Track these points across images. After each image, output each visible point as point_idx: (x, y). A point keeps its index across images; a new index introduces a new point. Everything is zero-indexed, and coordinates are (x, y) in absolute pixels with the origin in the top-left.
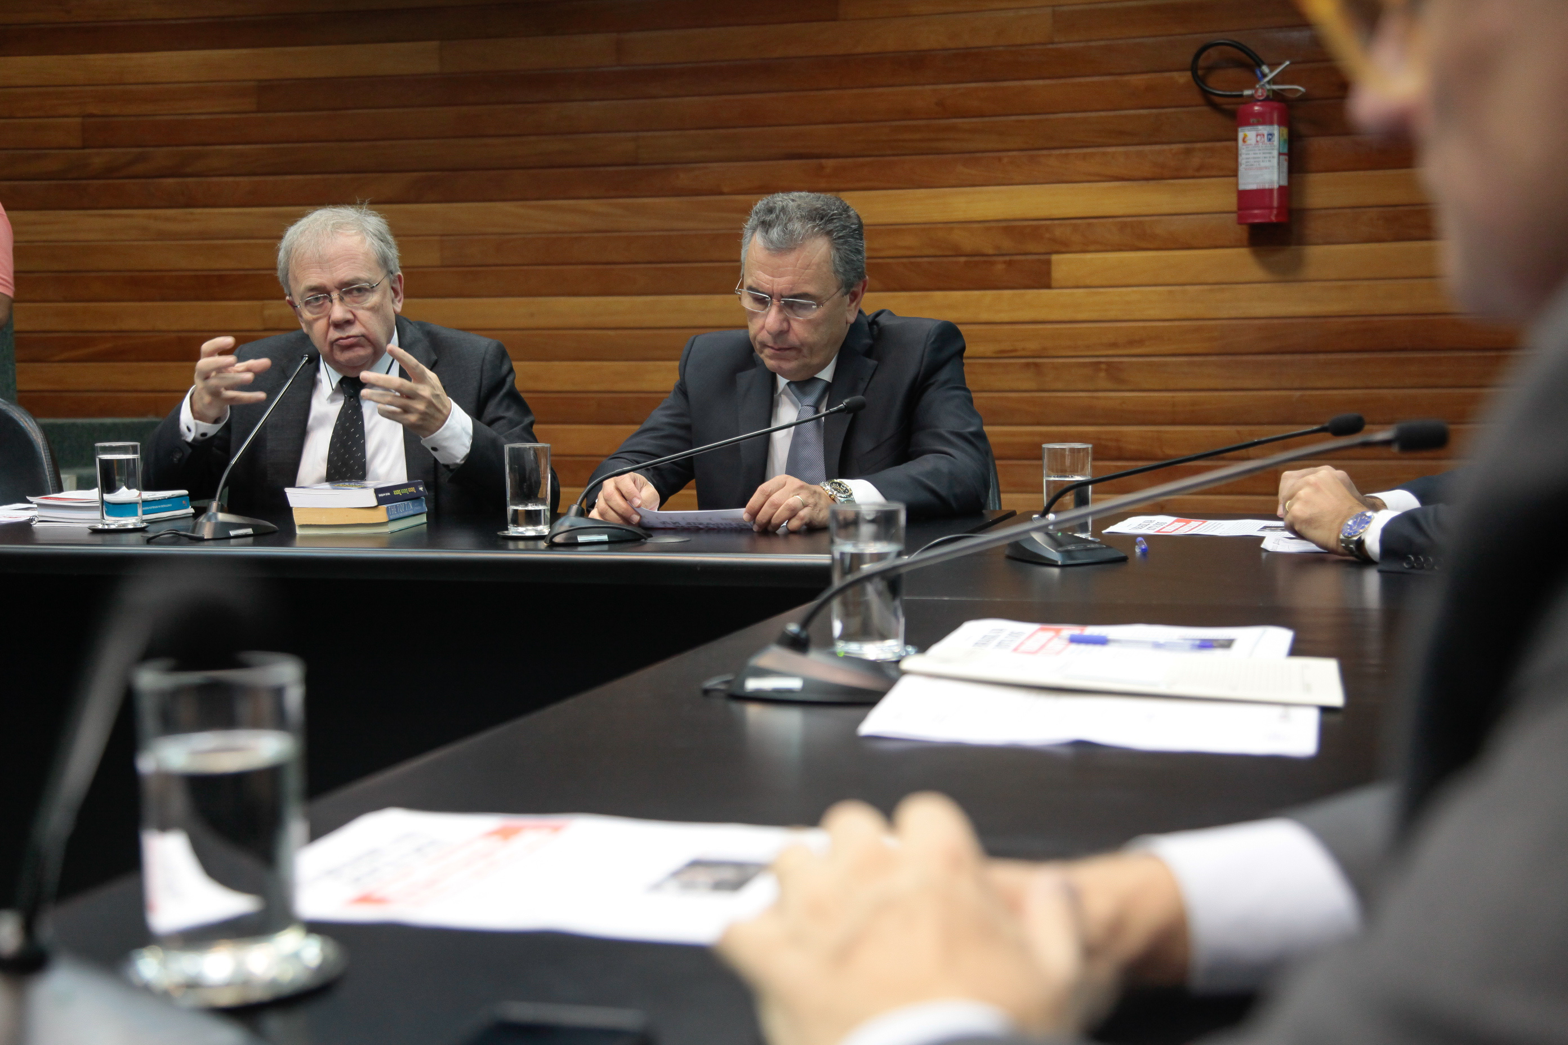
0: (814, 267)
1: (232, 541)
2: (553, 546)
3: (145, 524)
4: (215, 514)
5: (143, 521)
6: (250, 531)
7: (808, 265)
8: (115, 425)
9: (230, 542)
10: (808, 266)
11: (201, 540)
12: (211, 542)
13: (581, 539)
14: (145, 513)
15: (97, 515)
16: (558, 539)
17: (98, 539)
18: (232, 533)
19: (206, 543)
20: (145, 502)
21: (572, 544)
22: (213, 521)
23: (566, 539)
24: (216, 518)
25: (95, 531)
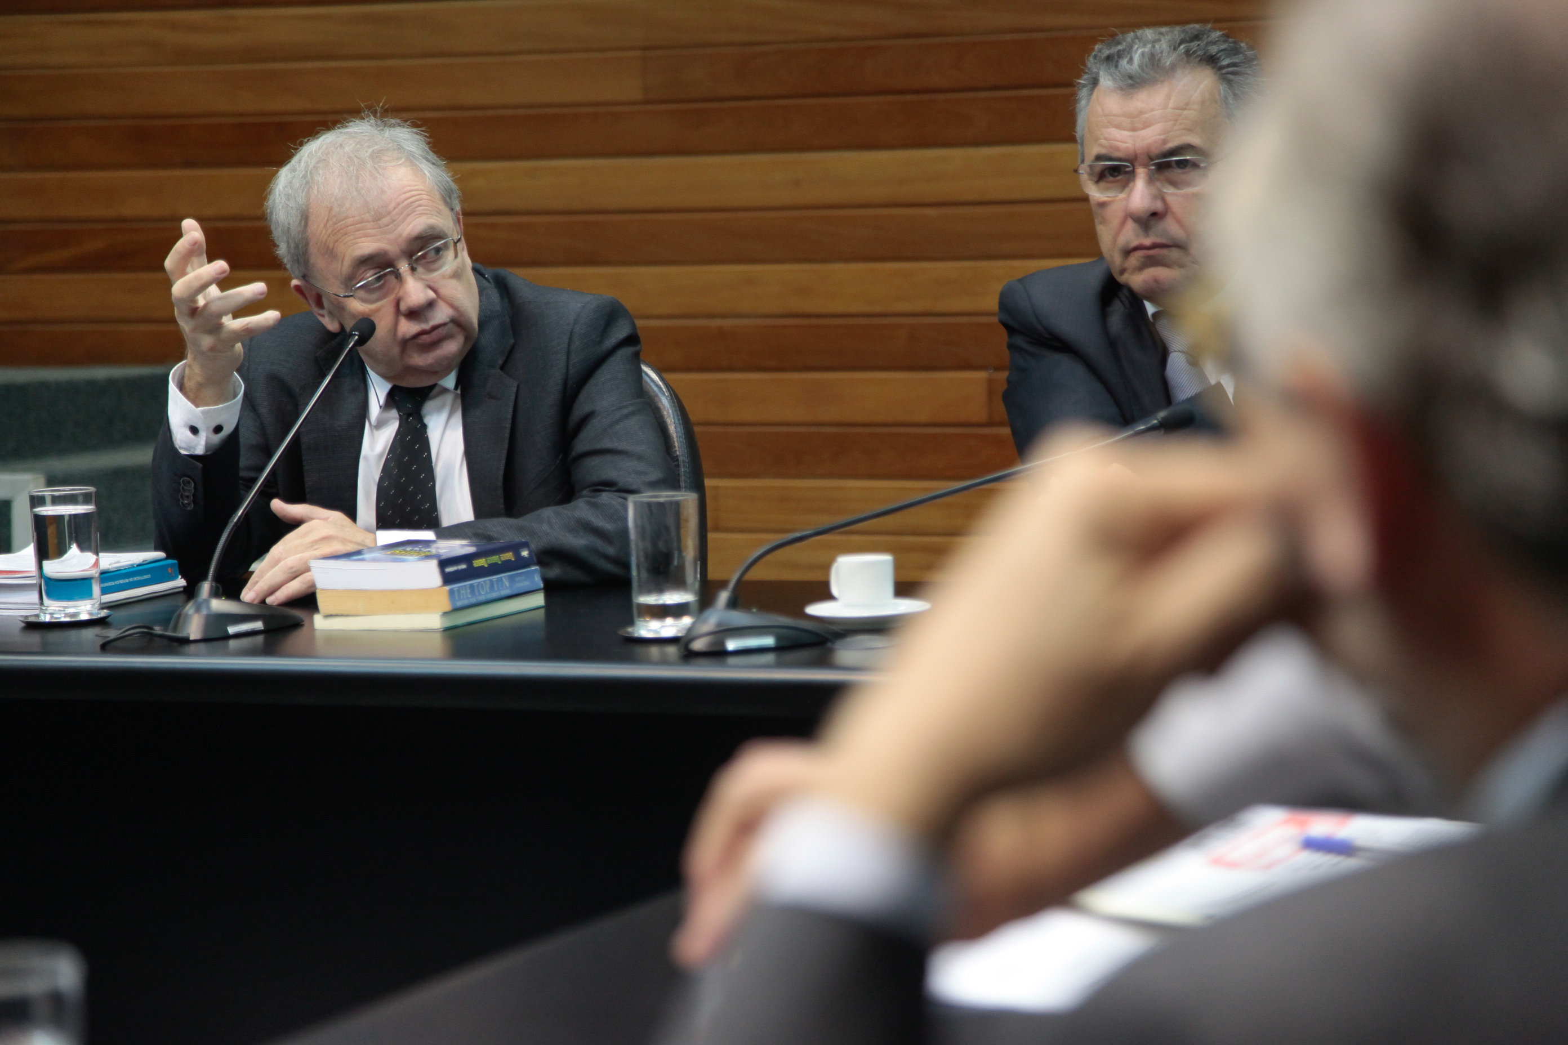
0: (1196, 107)
1: (233, 643)
2: (689, 656)
3: (104, 613)
4: (207, 602)
5: (103, 606)
6: (258, 625)
7: (1187, 104)
8: (111, 382)
9: (227, 646)
10: (1186, 106)
11: (186, 641)
12: (202, 646)
13: (732, 645)
14: (104, 591)
15: (33, 597)
16: (698, 645)
17: (35, 638)
18: (232, 630)
19: (192, 648)
20: (105, 575)
21: (717, 654)
22: (204, 612)
23: (713, 644)
24: (208, 607)
25: (32, 626)
